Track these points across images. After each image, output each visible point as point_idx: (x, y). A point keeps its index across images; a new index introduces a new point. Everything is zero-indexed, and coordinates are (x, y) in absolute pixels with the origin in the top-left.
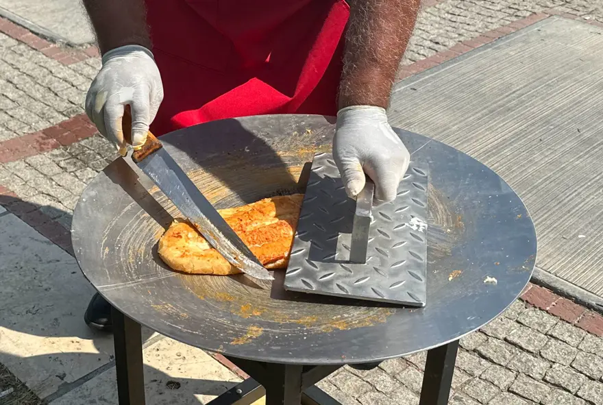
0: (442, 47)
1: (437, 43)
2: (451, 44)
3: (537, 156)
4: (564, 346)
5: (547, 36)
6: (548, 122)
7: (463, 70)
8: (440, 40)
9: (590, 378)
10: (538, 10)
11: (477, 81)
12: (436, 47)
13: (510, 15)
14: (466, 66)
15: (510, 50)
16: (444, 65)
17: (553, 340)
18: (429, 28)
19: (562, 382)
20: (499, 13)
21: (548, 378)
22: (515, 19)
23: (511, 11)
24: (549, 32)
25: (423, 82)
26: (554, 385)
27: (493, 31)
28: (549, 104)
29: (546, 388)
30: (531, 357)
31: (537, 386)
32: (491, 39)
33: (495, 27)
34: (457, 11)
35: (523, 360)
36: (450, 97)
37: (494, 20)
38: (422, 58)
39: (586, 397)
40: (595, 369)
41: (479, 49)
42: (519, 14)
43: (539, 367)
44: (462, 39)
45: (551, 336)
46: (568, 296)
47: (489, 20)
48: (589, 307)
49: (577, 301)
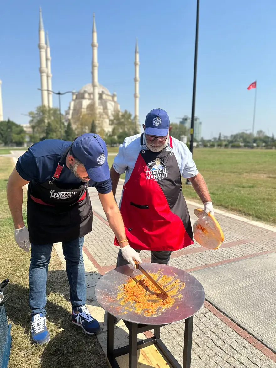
0: (237, 256)
1: (236, 255)
2: (240, 256)
3: (256, 292)
4: (247, 350)
5: (269, 258)
6: (262, 282)
7: (241, 264)
8: (237, 254)
9: (252, 362)
10: (269, 250)
11: (244, 267)
12: (235, 256)
13: (260, 250)
14: (242, 263)
15: (257, 260)
16: (236, 262)
17: (244, 348)
18: (235, 251)
19: (243, 362)
20: (257, 249)
21: (239, 360)
22: (261, 252)
23: (261, 249)
24: (270, 256)
25: (228, 265)
26: (241, 362)
27: (254, 254)
28: (264, 277)
29: (238, 363)
30: (236, 352)
31: (235, 361)
32: (252, 256)
34: (245, 247)
35: (233, 353)
36: (235, 271)
37: (255, 251)
38: (230, 259)
40: (255, 360)
41: (247, 259)
42: (263, 250)
43: (237, 356)
44: (244, 255)
45: (244, 347)
46: (253, 335)
47: (254, 251)
48: (258, 340)
49: (255, 338)
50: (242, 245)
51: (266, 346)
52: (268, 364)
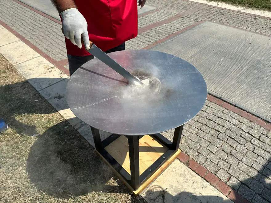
0: (179, 30)
1: (178, 29)
2: (182, 29)
3: (203, 58)
4: (211, 108)
5: (205, 26)
6: (206, 48)
7: (185, 36)
8: (179, 28)
9: (218, 117)
10: (202, 20)
11: (188, 38)
12: (178, 30)
13: (196, 21)
14: (185, 34)
15: (196, 30)
16: (179, 34)
17: (208, 107)
18: (176, 25)
19: (211, 118)
20: (193, 21)
21: (207, 118)
22: (197, 22)
23: (196, 20)
24: (205, 25)
25: (175, 39)
26: (209, 119)
27: (192, 25)
28: (206, 44)
29: (207, 120)
30: (203, 112)
31: (204, 120)
32: (191, 27)
33: (192, 24)
34: (183, 21)
35: (201, 113)
36: (181, 43)
37: (191, 23)
38: (174, 33)
39: (217, 123)
40: (219, 115)
41: (188, 30)
42: (198, 21)
43: (205, 115)
44: (184, 27)
45: (208, 106)
46: (212, 95)
47: (190, 22)
48: (218, 98)
49: (215, 96)
50: (180, 19)
51: (224, 101)
52: (230, 115)
